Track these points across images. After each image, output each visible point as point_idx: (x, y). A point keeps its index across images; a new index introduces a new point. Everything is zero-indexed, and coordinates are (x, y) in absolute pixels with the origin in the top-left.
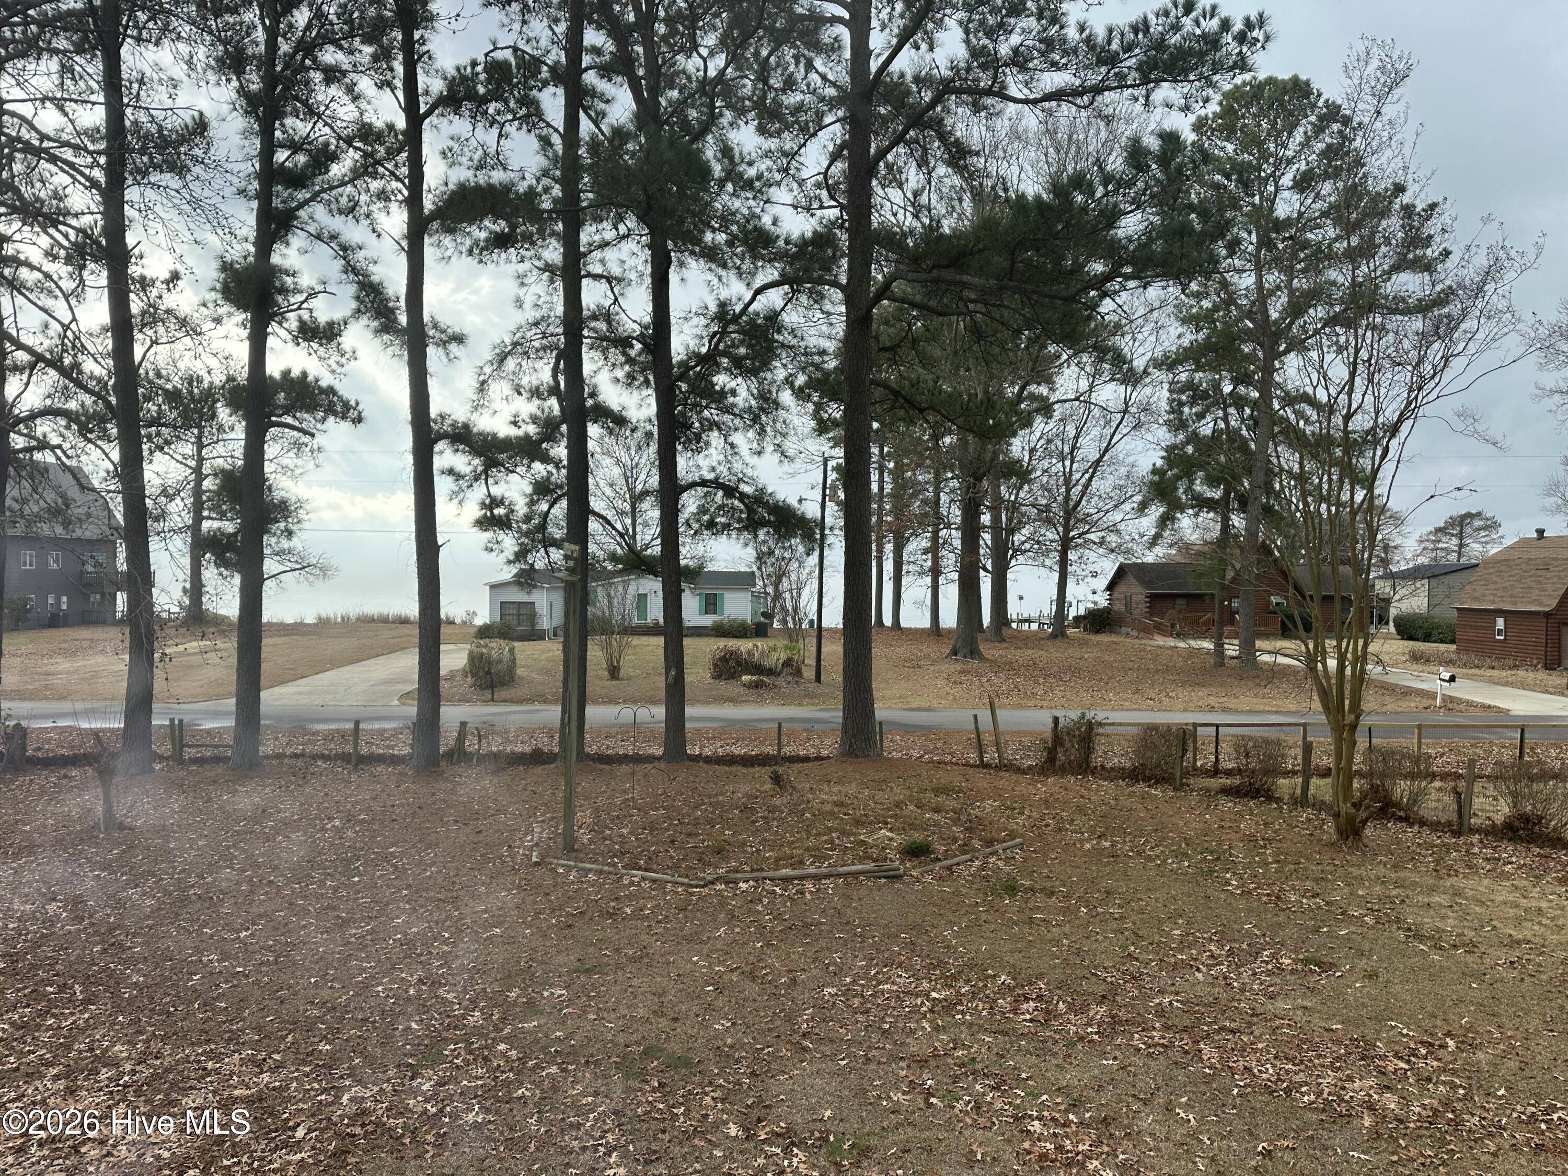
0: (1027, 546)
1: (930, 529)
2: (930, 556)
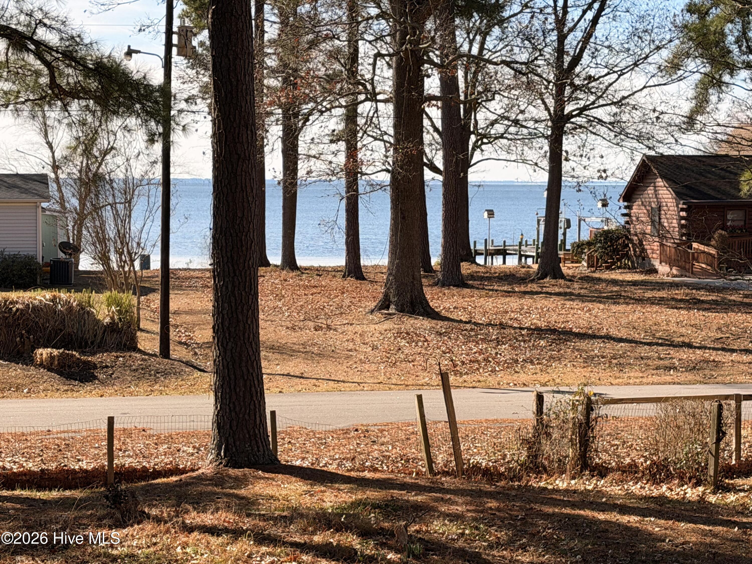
0: (499, 128)
1: (343, 101)
2: (342, 145)
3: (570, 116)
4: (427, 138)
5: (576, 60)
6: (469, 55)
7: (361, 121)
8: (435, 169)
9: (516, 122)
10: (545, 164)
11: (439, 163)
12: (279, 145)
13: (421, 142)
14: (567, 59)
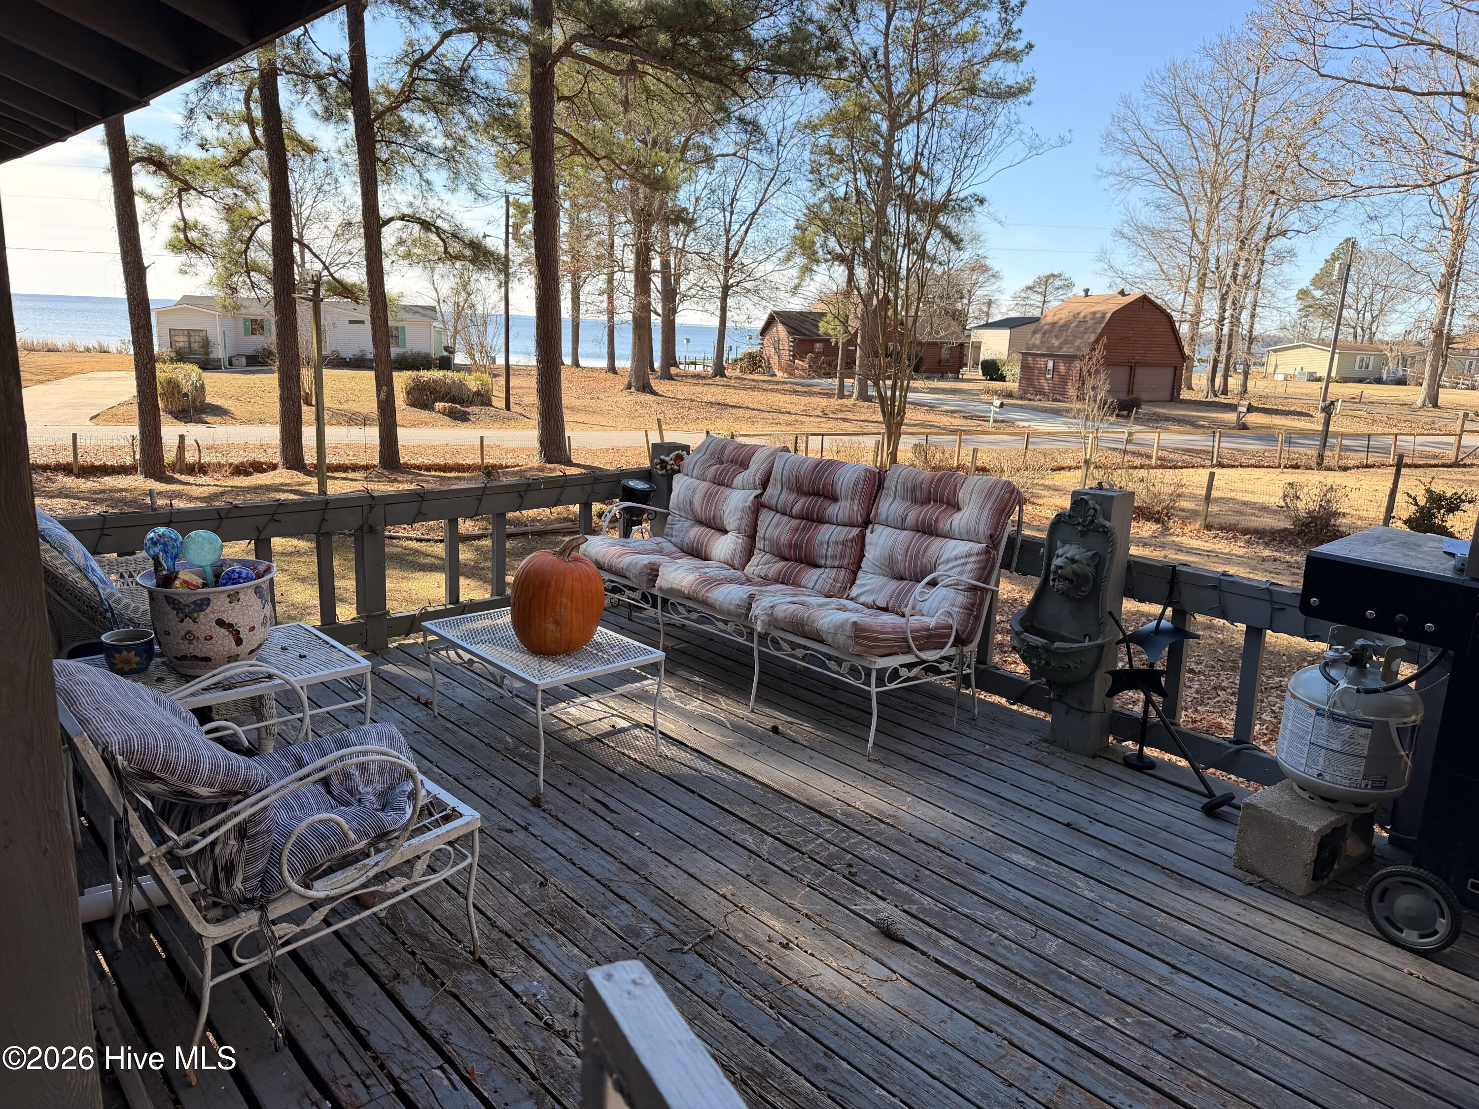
0: (693, 292)
1: (605, 271)
2: (606, 296)
3: (732, 286)
4: (653, 295)
5: (736, 254)
6: (677, 248)
7: (615, 283)
8: (657, 313)
9: (702, 288)
10: (718, 313)
11: (660, 311)
12: (569, 295)
13: (649, 296)
14: (731, 253)
